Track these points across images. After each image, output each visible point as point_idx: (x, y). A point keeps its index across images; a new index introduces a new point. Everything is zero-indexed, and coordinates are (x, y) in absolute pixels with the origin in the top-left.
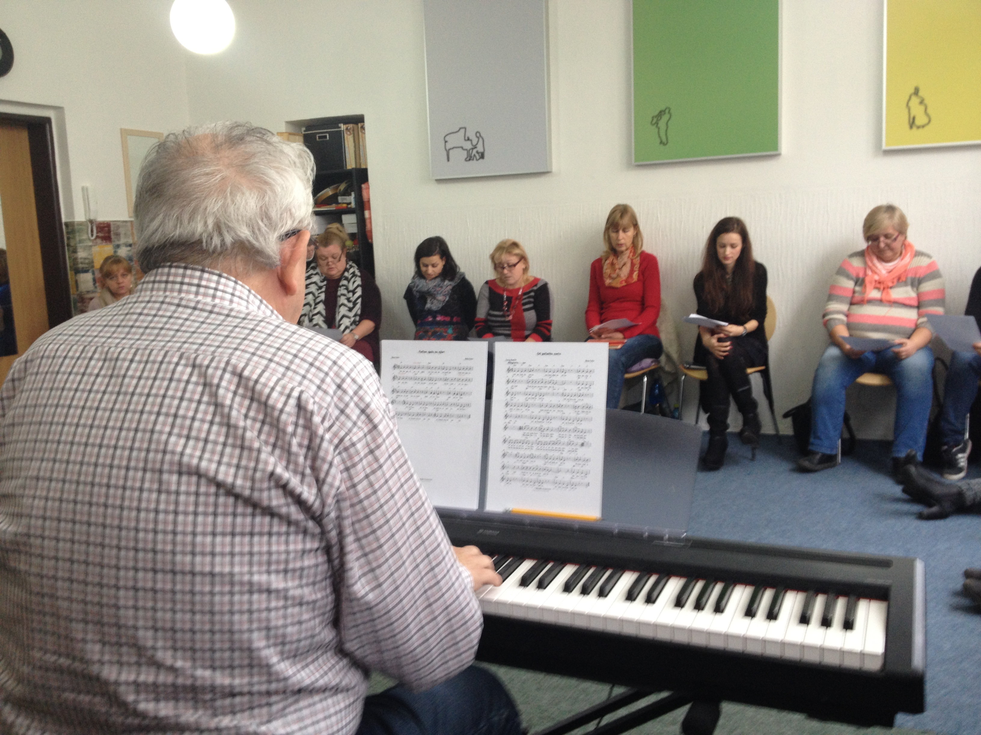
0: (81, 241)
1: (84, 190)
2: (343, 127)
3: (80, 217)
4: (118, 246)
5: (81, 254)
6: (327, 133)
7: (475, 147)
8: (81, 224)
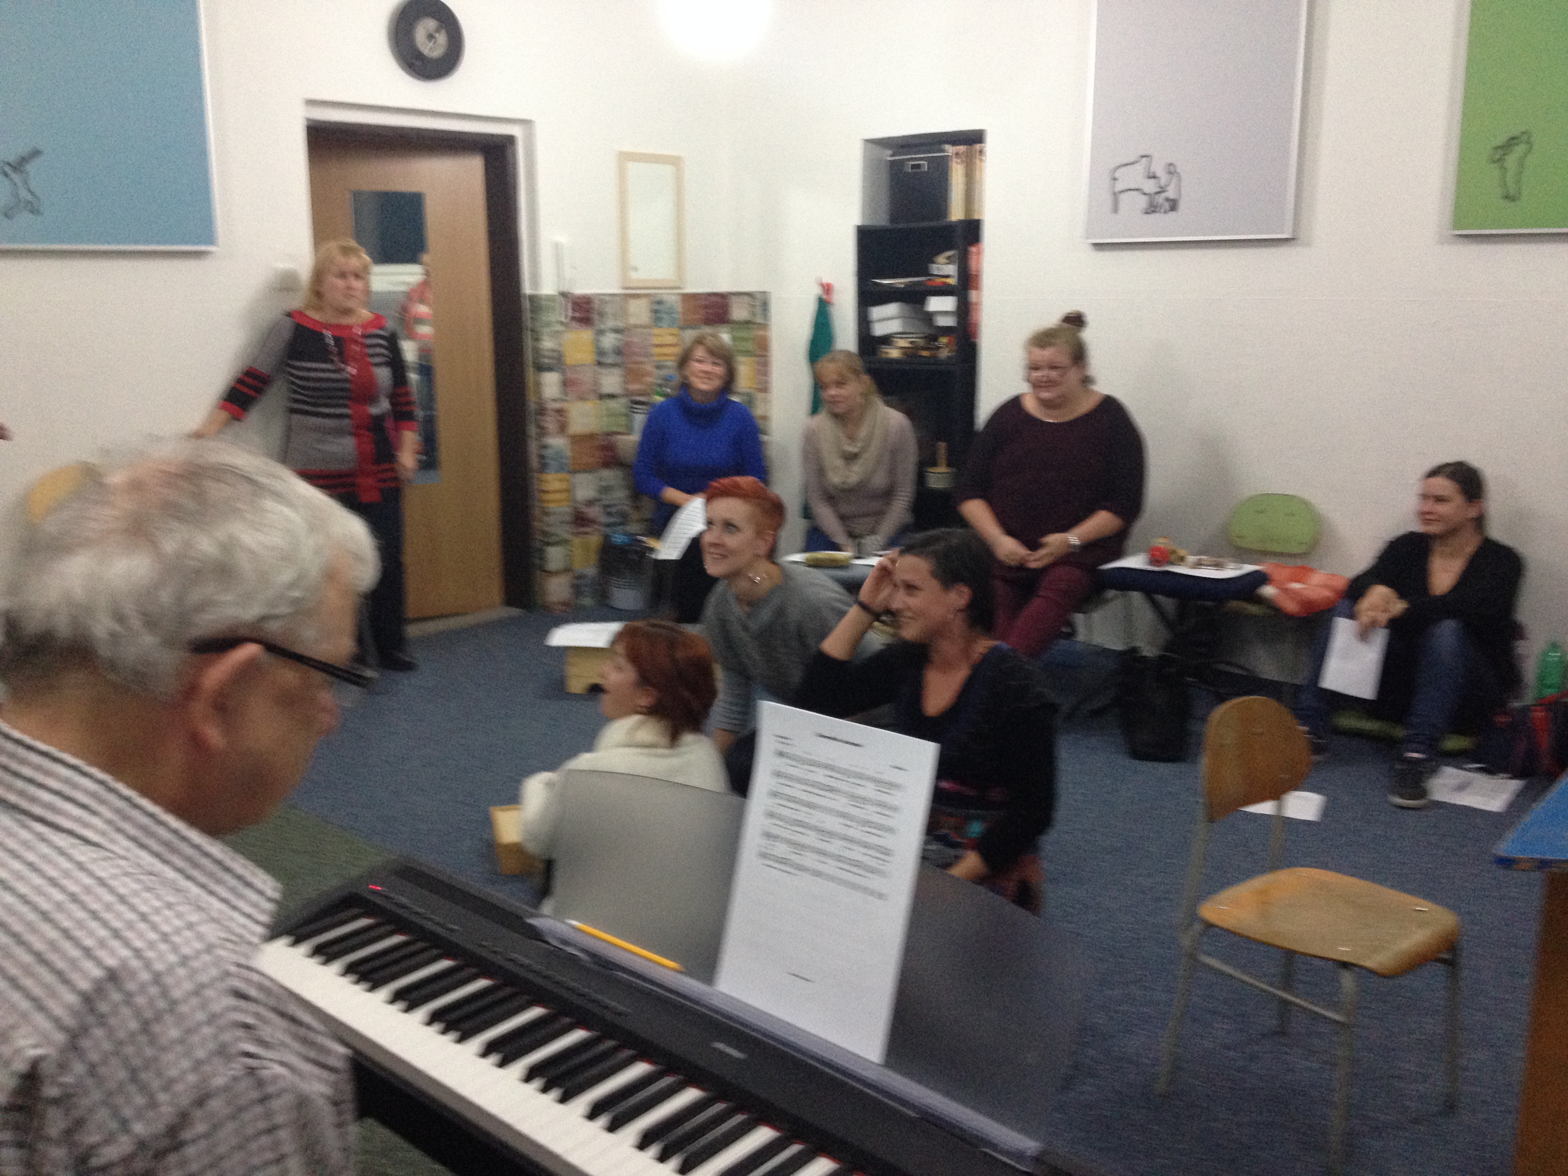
0: (548, 324)
1: (557, 246)
2: (950, 150)
3: (548, 288)
4: (601, 332)
5: (547, 344)
6: (922, 160)
7: (1162, 190)
8: (550, 298)
